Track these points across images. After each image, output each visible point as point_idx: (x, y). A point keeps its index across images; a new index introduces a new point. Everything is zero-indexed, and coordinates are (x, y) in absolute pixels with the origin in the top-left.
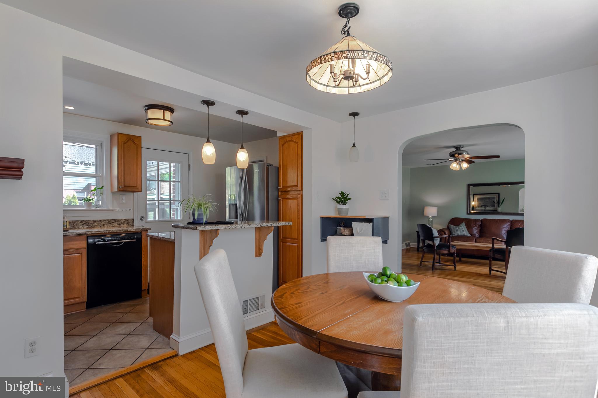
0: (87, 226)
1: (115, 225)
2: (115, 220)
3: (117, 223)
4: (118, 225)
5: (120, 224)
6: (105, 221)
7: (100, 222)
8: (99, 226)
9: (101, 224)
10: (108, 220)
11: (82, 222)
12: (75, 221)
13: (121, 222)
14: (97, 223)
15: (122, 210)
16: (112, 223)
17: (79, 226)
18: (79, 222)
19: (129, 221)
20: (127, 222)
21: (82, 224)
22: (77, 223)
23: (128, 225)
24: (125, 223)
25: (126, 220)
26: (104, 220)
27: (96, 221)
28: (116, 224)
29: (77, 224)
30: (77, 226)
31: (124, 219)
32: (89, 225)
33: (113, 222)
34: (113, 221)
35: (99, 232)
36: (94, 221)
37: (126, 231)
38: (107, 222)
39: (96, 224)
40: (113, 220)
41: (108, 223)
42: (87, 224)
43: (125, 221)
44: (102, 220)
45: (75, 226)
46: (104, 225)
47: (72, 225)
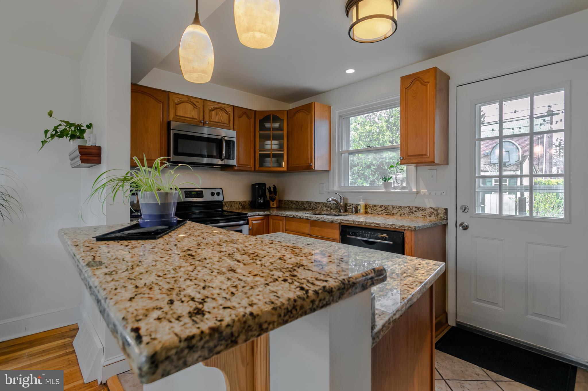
0: (386, 212)
1: (419, 216)
2: (418, 208)
3: (421, 212)
4: (422, 216)
5: (426, 215)
6: (406, 209)
7: (399, 209)
8: (399, 214)
9: (401, 211)
10: (409, 207)
11: (381, 207)
12: (375, 206)
13: (426, 212)
14: (396, 209)
15: (436, 194)
16: (414, 212)
17: (378, 212)
18: (379, 206)
19: (439, 211)
20: (435, 213)
21: (381, 209)
22: (376, 207)
23: (437, 217)
24: (432, 214)
25: (434, 209)
26: (404, 207)
27: (396, 207)
28: (419, 214)
29: (376, 209)
30: (376, 211)
31: (431, 208)
32: (388, 211)
33: (416, 211)
34: (415, 209)
35: (348, 222)
36: (393, 208)
37: (378, 225)
38: (408, 210)
39: (395, 211)
40: (416, 207)
41: (410, 212)
42: (386, 210)
43: (433, 211)
44: (402, 207)
45: (375, 211)
46: (404, 214)
47: (372, 210)
